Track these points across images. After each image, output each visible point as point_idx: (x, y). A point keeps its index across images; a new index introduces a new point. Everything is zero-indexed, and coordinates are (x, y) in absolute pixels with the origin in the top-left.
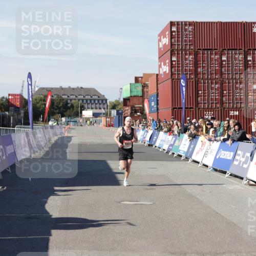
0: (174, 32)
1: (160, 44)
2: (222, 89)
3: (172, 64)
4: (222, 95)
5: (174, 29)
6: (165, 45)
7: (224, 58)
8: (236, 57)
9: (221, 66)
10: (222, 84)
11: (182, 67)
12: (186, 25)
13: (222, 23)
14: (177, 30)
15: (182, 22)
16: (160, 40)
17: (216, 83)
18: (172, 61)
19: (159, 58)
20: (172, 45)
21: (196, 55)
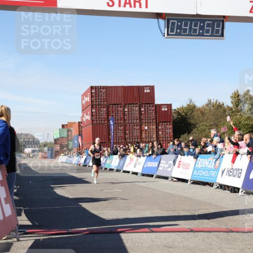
0: (93, 93)
1: (83, 101)
2: (125, 130)
3: (92, 114)
4: (125, 134)
5: (93, 91)
6: (87, 102)
7: (126, 110)
8: (134, 108)
9: (124, 115)
10: (125, 127)
11: (99, 116)
12: (101, 88)
13: (124, 86)
14: (95, 92)
15: (98, 87)
16: (83, 99)
17: (121, 126)
18: (92, 112)
19: (83, 111)
20: (92, 101)
21: (108, 108)
